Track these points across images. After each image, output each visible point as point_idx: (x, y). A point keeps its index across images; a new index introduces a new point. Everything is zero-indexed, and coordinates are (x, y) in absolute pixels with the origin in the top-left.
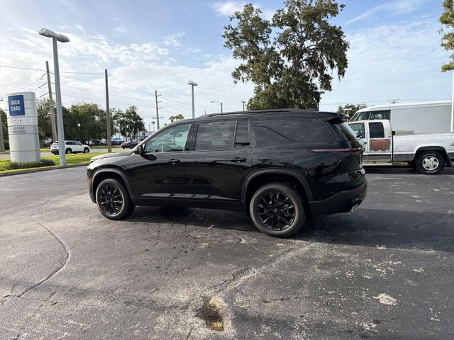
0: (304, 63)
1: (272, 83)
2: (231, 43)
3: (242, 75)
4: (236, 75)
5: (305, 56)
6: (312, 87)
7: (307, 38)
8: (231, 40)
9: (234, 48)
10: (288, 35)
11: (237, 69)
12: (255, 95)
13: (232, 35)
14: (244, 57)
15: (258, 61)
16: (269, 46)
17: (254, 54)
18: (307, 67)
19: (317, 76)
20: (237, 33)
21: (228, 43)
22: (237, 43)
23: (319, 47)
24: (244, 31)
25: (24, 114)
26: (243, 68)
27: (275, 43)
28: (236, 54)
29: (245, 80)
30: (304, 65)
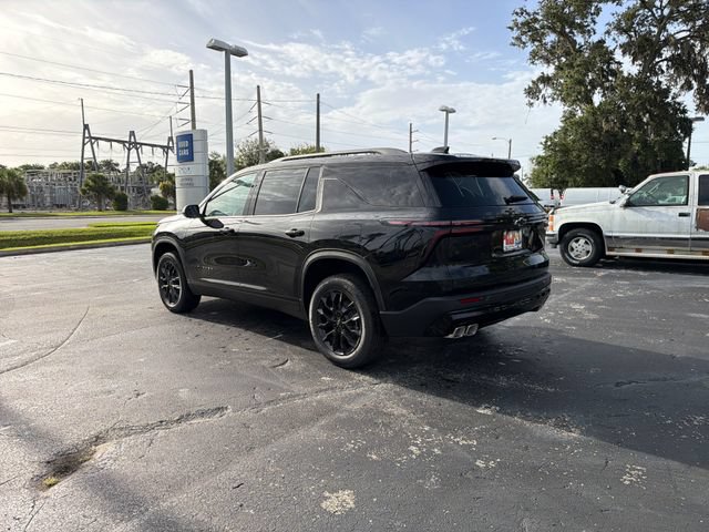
0: (664, 65)
1: (596, 104)
2: (524, 38)
3: (543, 92)
4: (532, 92)
5: (667, 53)
6: (676, 110)
7: (671, 18)
8: (524, 33)
9: (530, 47)
10: (634, 16)
11: (533, 82)
12: (562, 125)
13: (526, 24)
14: (548, 62)
15: (571, 66)
16: (595, 39)
17: (567, 54)
18: (672, 72)
19: (690, 87)
20: (536, 20)
21: (518, 39)
22: (537, 37)
23: (697, 34)
24: (546, 16)
25: (192, 160)
26: (545, 80)
27: (608, 32)
28: (534, 55)
29: (549, 100)
30: (664, 68)
